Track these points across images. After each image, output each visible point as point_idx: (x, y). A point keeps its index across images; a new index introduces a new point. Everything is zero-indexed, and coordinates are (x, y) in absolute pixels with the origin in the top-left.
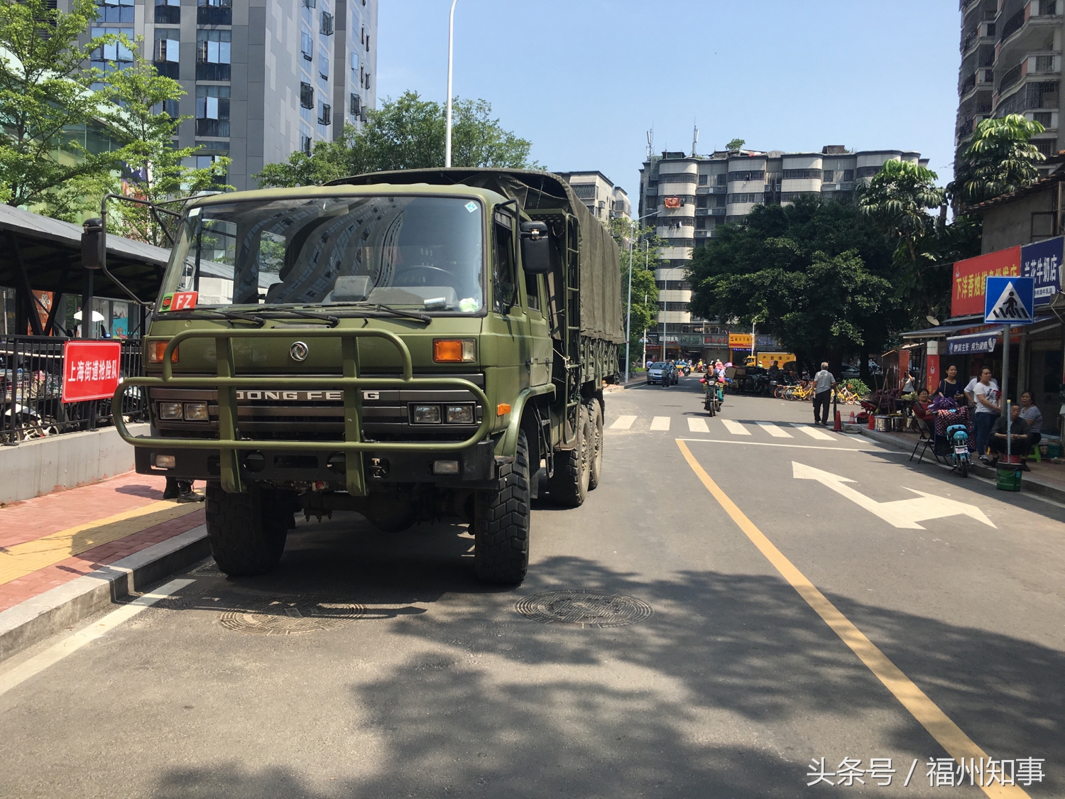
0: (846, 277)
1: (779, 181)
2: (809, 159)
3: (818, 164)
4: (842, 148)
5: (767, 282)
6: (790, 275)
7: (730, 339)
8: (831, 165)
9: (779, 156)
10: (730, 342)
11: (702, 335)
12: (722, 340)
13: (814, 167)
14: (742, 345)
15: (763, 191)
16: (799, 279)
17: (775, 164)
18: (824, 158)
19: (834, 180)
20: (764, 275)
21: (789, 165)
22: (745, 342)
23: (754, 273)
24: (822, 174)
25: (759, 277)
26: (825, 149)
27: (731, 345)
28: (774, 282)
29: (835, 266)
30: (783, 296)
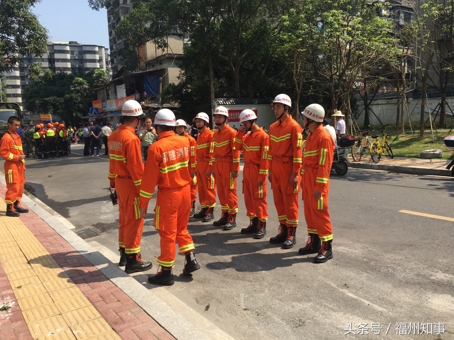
0: (75, 99)
1: (53, 54)
2: (64, 46)
3: (68, 48)
4: (76, 42)
5: (52, 101)
6: (59, 99)
7: (41, 117)
8: (73, 49)
9: (52, 44)
10: (41, 118)
11: (29, 116)
12: (38, 117)
13: (67, 49)
14: (46, 119)
15: (47, 58)
16: (62, 100)
17: (51, 47)
18: (70, 46)
19: (75, 54)
20: (51, 99)
21: (56, 48)
22: (48, 117)
23: (47, 98)
24: (70, 52)
25: (49, 99)
26: (70, 43)
27: (42, 119)
28: (54, 100)
29: (72, 96)
30: (58, 105)
